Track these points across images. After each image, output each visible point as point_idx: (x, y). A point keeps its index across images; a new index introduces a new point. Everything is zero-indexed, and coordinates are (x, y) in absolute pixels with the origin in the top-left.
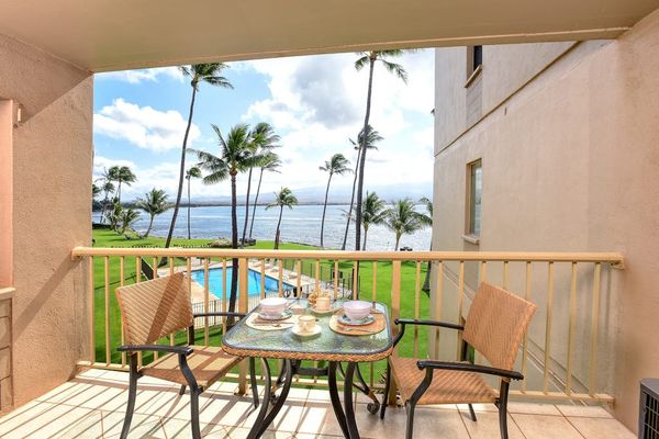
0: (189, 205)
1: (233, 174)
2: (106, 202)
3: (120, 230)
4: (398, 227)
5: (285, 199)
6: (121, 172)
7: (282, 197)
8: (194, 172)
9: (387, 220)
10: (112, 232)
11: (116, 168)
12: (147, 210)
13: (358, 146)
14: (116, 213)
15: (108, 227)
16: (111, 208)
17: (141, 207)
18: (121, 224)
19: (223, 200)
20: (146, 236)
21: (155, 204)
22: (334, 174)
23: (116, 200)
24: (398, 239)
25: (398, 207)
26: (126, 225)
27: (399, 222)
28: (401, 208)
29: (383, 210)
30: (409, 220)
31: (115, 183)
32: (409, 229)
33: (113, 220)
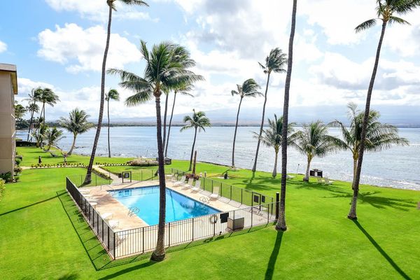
0: (109, 125)
1: (157, 94)
2: (32, 121)
3: (46, 147)
4: (309, 150)
5: (198, 121)
6: (45, 94)
7: (196, 119)
8: (113, 94)
9: (297, 142)
10: (39, 149)
11: (39, 90)
12: (70, 129)
13: (267, 69)
14: (42, 132)
15: (35, 145)
16: (37, 126)
17: (64, 127)
18: (47, 142)
19: (147, 121)
20: (70, 154)
21: (77, 124)
22: (245, 97)
23: (41, 120)
24: (309, 162)
25: (308, 130)
26: (51, 143)
27: (310, 145)
28: (313, 131)
29: (293, 133)
30: (320, 144)
31: (39, 104)
32: (320, 152)
33: (39, 138)
